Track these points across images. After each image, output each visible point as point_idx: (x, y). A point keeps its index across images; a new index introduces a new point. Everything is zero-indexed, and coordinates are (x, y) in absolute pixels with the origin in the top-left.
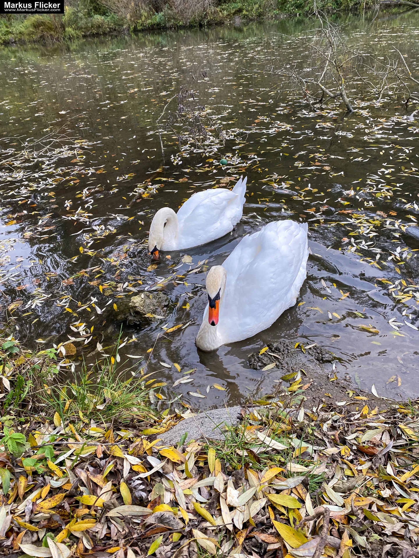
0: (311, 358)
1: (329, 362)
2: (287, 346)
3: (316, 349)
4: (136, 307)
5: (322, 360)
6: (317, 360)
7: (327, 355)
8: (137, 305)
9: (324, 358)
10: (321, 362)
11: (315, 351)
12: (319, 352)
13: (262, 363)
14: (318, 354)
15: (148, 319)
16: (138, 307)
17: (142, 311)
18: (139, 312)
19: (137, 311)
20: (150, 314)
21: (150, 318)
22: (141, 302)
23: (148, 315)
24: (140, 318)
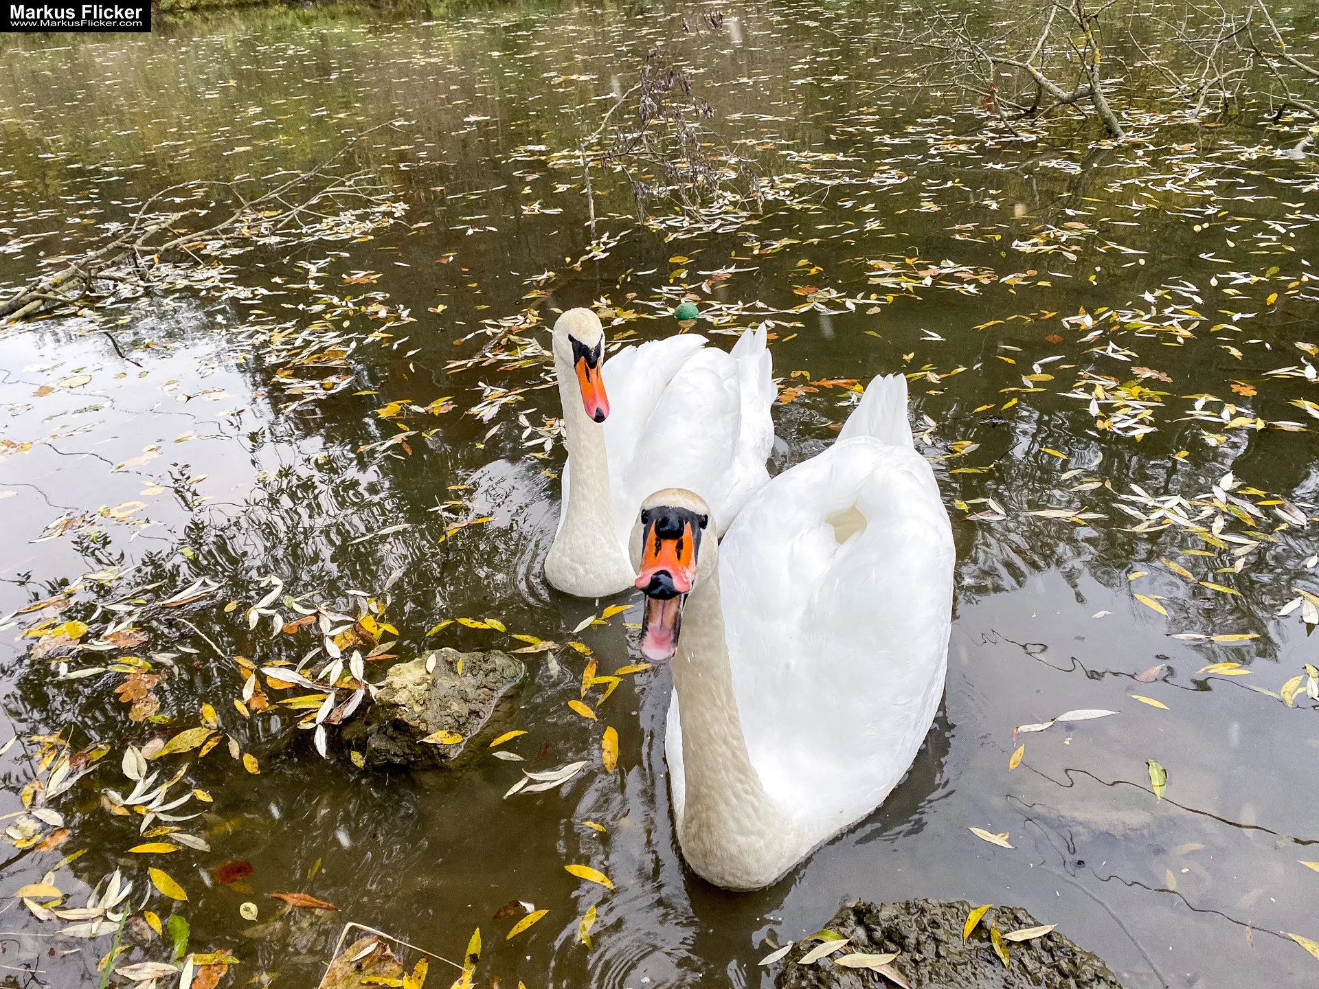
4: (396, 705)
8: (400, 698)
15: (435, 752)
16: (404, 706)
17: (418, 721)
18: (406, 724)
19: (401, 721)
20: (446, 732)
21: (442, 747)
22: (421, 687)
23: (437, 737)
24: (409, 747)
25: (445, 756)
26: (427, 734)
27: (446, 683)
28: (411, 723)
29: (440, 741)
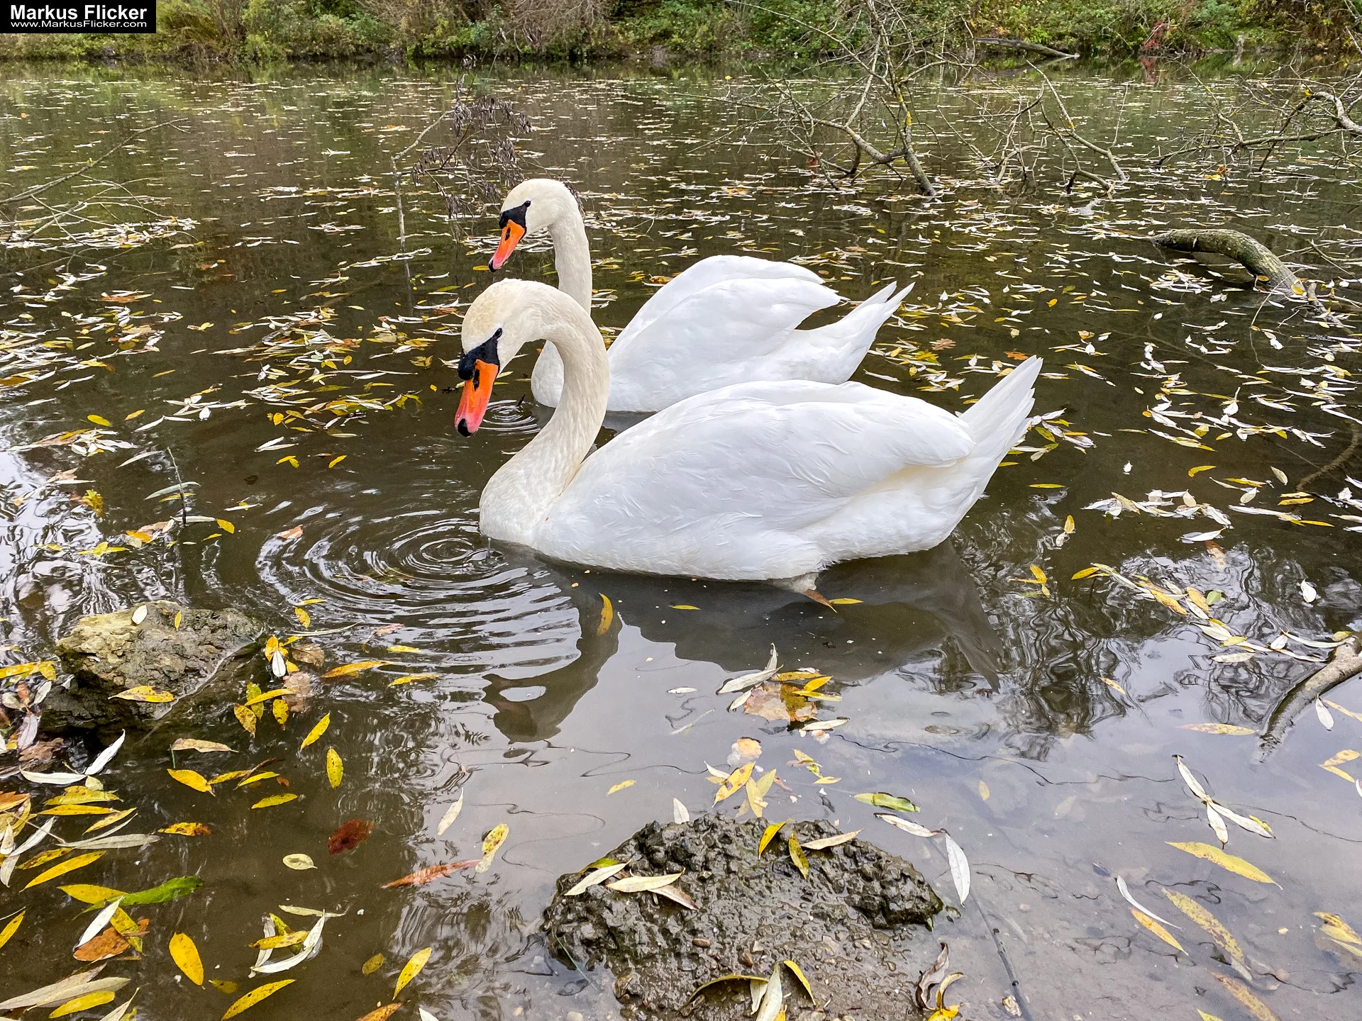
0: (834, 899)
1: (917, 919)
2: (726, 838)
3: (853, 857)
4: (83, 654)
5: (884, 910)
6: (864, 910)
7: (908, 888)
8: (87, 645)
9: (894, 899)
10: (880, 920)
11: (849, 864)
12: (869, 868)
13: (601, 923)
14: (868, 879)
15: (134, 711)
16: (94, 655)
17: (112, 674)
18: (96, 677)
19: (90, 672)
20: (150, 688)
21: (143, 705)
22: (121, 637)
23: (136, 693)
24: (99, 707)
25: (146, 716)
26: (123, 688)
27: (157, 636)
28: (103, 676)
29: (141, 697)
